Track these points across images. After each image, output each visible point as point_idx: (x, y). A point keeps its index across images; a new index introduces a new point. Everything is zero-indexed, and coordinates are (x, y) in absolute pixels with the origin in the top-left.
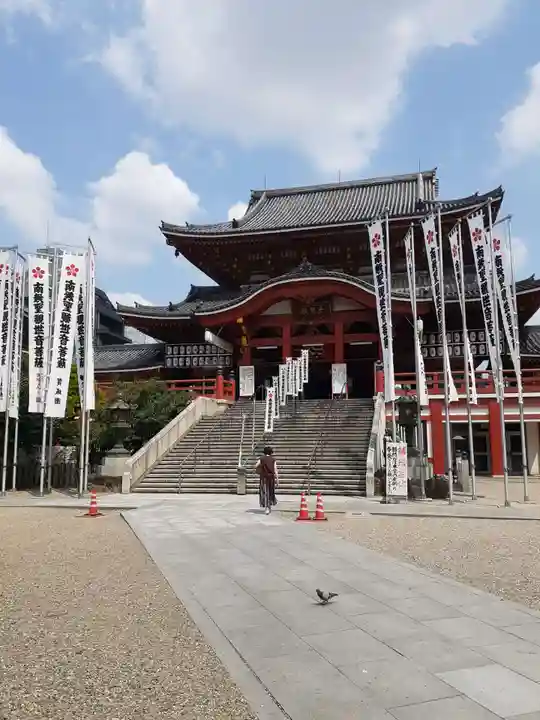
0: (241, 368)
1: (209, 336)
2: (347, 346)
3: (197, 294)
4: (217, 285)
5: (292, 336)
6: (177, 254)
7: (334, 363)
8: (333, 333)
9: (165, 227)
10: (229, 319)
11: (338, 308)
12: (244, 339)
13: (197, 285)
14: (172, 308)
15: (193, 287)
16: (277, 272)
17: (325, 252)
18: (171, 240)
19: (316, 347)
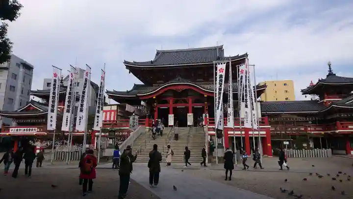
1: (142, 103)
2: (193, 107)
3: (136, 87)
4: (143, 84)
5: (173, 103)
6: (130, 73)
7: (188, 113)
8: (188, 103)
9: (125, 62)
10: (150, 97)
13: (136, 84)
14: (128, 92)
15: (135, 85)
16: (166, 81)
18: (127, 67)
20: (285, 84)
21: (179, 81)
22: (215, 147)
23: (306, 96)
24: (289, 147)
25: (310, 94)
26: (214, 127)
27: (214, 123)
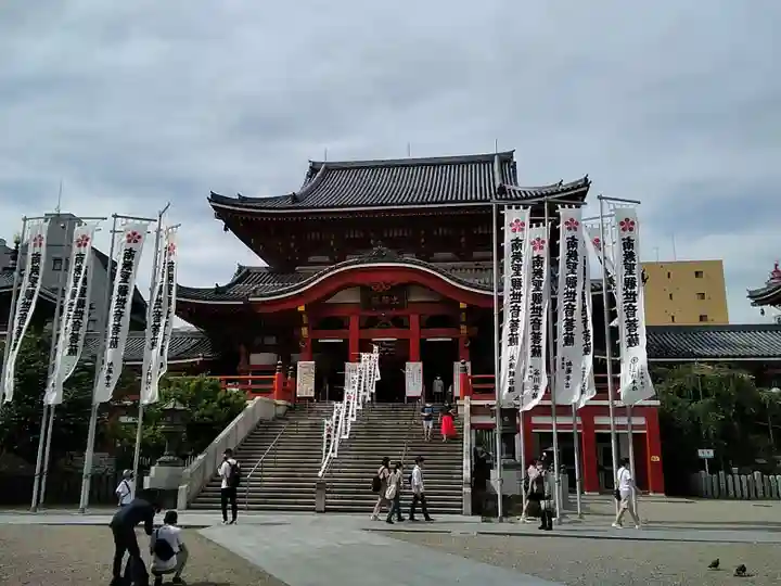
0: (299, 363)
2: (424, 344)
3: (244, 274)
4: (266, 265)
5: (361, 328)
6: (226, 229)
7: (409, 360)
8: (407, 327)
9: (215, 198)
10: (288, 306)
11: (413, 299)
12: (305, 331)
13: (245, 264)
15: (241, 268)
17: (396, 234)
18: (220, 214)
19: (387, 342)
20: (697, 274)
21: (380, 257)
22: (491, 466)
23: (763, 313)
24: (715, 466)
25: (773, 304)
26: (490, 402)
27: (490, 392)
